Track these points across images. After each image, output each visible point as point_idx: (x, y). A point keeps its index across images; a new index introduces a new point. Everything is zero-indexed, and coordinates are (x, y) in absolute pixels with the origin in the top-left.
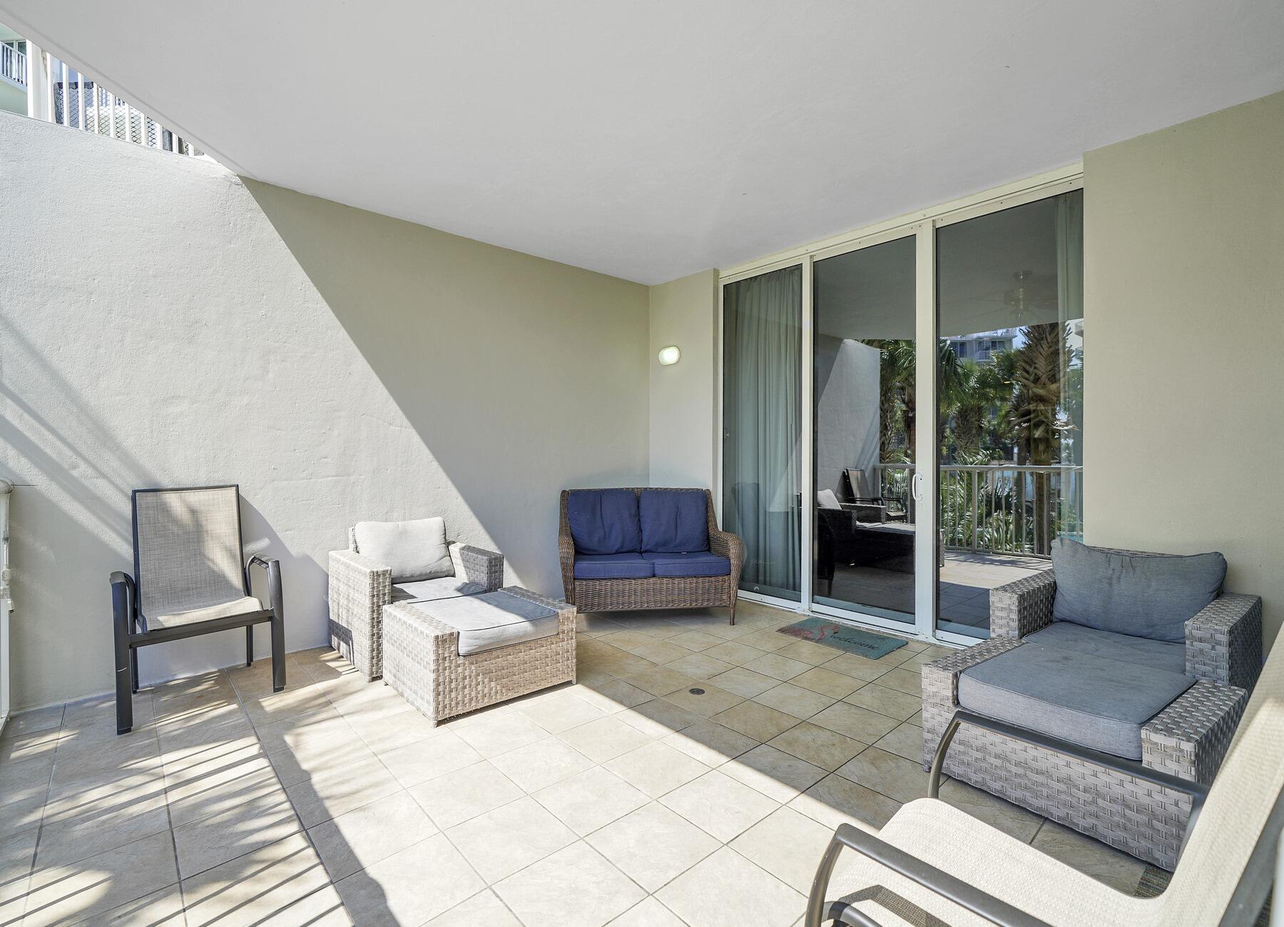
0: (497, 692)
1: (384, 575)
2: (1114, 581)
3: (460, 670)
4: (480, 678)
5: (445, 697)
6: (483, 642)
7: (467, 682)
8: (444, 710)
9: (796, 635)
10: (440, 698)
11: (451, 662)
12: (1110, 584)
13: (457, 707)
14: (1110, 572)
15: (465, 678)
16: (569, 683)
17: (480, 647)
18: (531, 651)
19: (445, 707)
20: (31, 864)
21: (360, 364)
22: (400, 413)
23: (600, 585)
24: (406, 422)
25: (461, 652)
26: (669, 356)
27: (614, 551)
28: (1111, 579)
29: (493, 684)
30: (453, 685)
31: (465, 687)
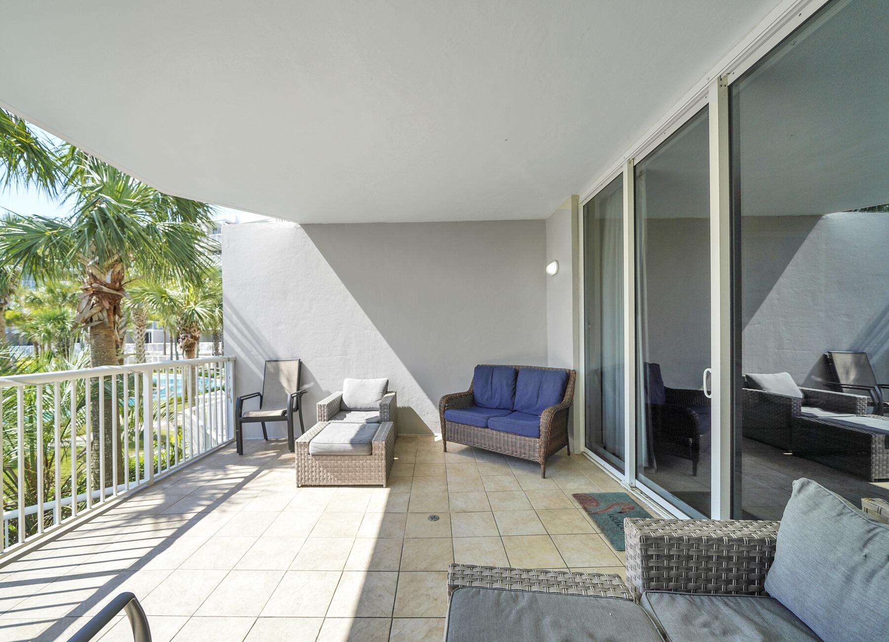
0: (331, 479)
3: (310, 462)
4: (321, 469)
5: (302, 474)
6: (319, 451)
7: (314, 469)
8: (301, 481)
9: (581, 503)
10: (300, 474)
11: (305, 457)
13: (308, 481)
15: (312, 467)
16: (381, 486)
17: (319, 452)
19: (302, 479)
21: (351, 300)
22: (371, 323)
24: (374, 327)
25: (310, 452)
29: (329, 474)
30: (306, 469)
31: (312, 472)
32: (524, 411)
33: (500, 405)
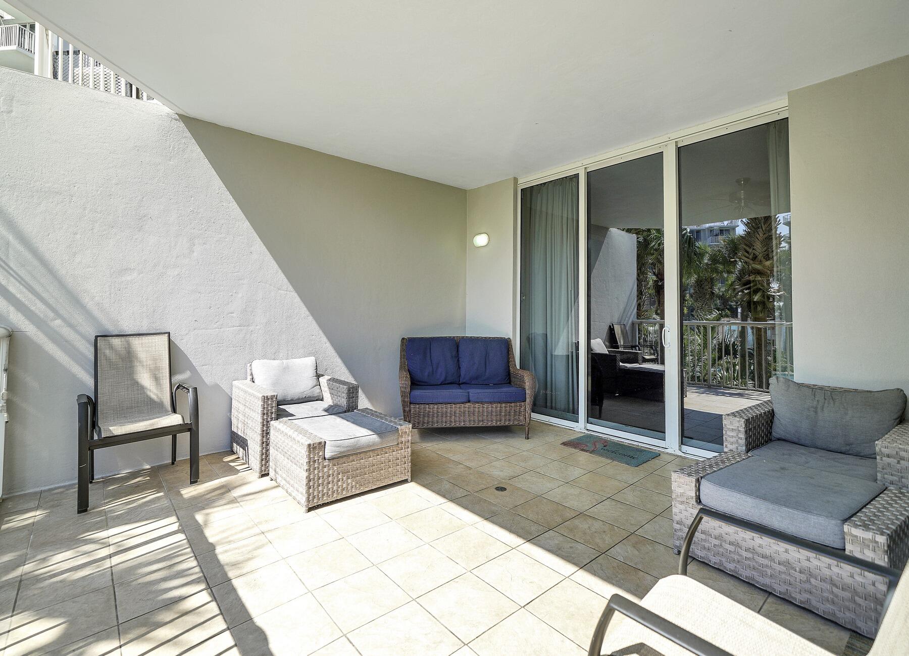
0: (352, 487)
1: (272, 399)
2: (819, 410)
3: (326, 470)
4: (340, 476)
5: (314, 490)
6: (343, 450)
7: (330, 479)
8: (313, 500)
9: (575, 448)
10: (311, 491)
11: (319, 464)
12: (816, 412)
13: (323, 497)
14: (815, 403)
15: (329, 476)
16: (405, 481)
17: (341, 453)
18: (378, 456)
19: (314, 497)
20: (12, 610)
21: (259, 246)
23: (429, 408)
24: (290, 288)
25: (327, 456)
26: (481, 240)
27: (439, 383)
28: (816, 408)
29: (349, 481)
30: (320, 481)
31: (329, 483)
32: (473, 382)
33: (445, 380)
